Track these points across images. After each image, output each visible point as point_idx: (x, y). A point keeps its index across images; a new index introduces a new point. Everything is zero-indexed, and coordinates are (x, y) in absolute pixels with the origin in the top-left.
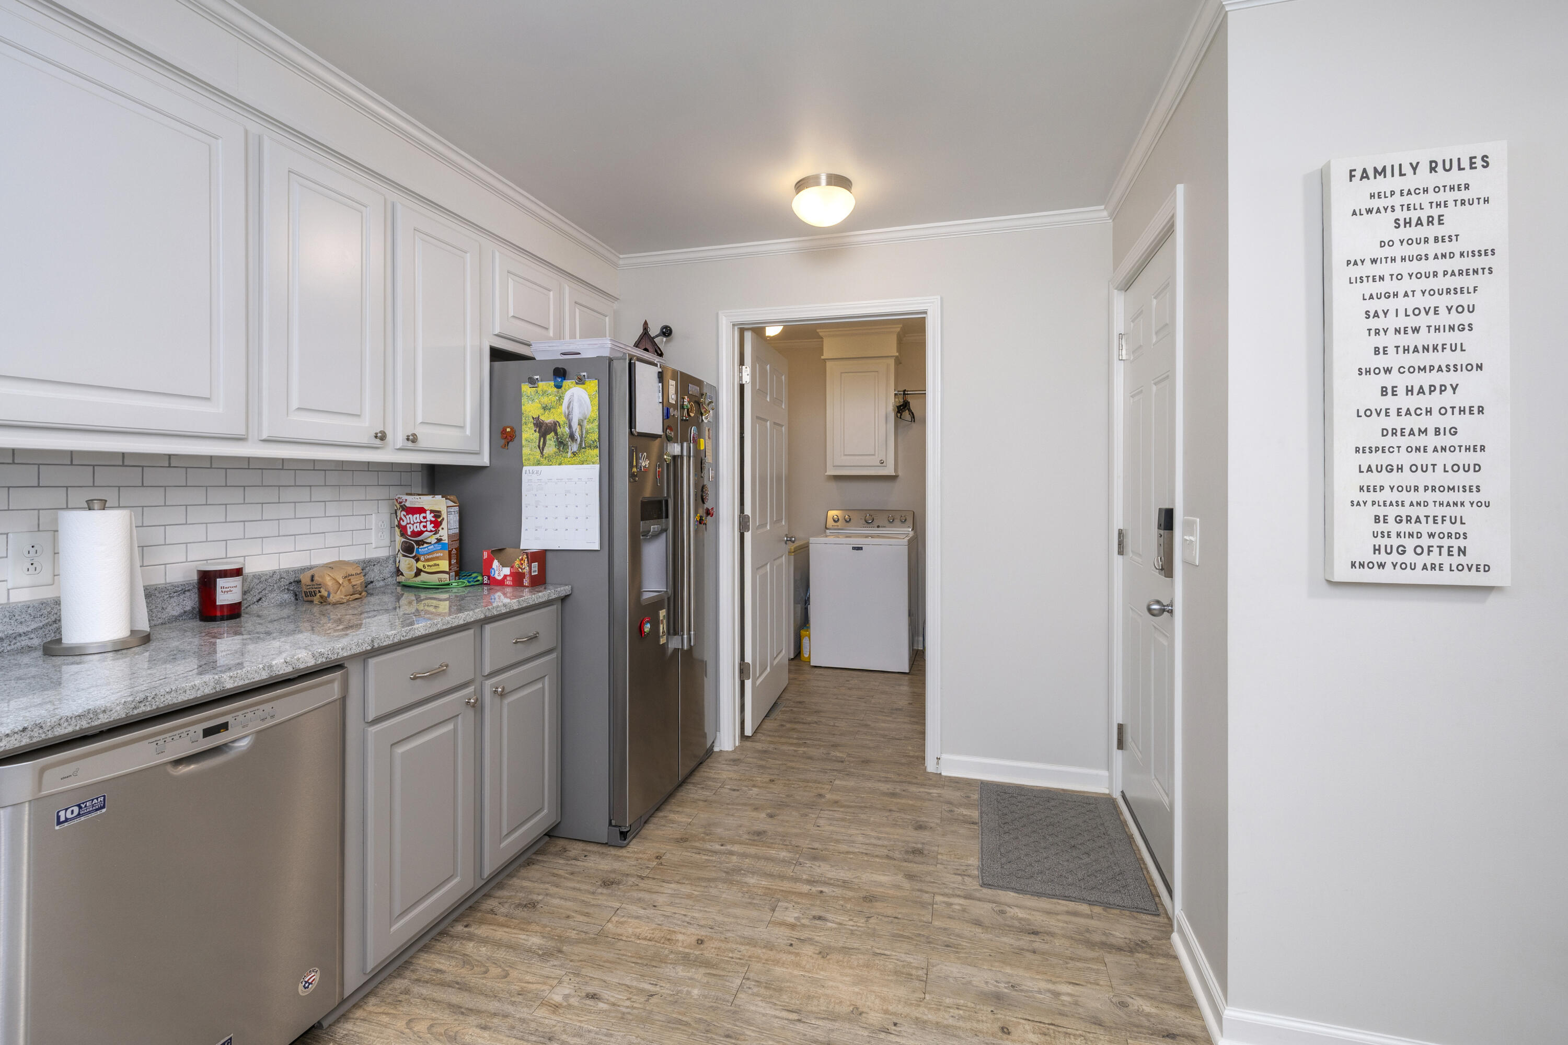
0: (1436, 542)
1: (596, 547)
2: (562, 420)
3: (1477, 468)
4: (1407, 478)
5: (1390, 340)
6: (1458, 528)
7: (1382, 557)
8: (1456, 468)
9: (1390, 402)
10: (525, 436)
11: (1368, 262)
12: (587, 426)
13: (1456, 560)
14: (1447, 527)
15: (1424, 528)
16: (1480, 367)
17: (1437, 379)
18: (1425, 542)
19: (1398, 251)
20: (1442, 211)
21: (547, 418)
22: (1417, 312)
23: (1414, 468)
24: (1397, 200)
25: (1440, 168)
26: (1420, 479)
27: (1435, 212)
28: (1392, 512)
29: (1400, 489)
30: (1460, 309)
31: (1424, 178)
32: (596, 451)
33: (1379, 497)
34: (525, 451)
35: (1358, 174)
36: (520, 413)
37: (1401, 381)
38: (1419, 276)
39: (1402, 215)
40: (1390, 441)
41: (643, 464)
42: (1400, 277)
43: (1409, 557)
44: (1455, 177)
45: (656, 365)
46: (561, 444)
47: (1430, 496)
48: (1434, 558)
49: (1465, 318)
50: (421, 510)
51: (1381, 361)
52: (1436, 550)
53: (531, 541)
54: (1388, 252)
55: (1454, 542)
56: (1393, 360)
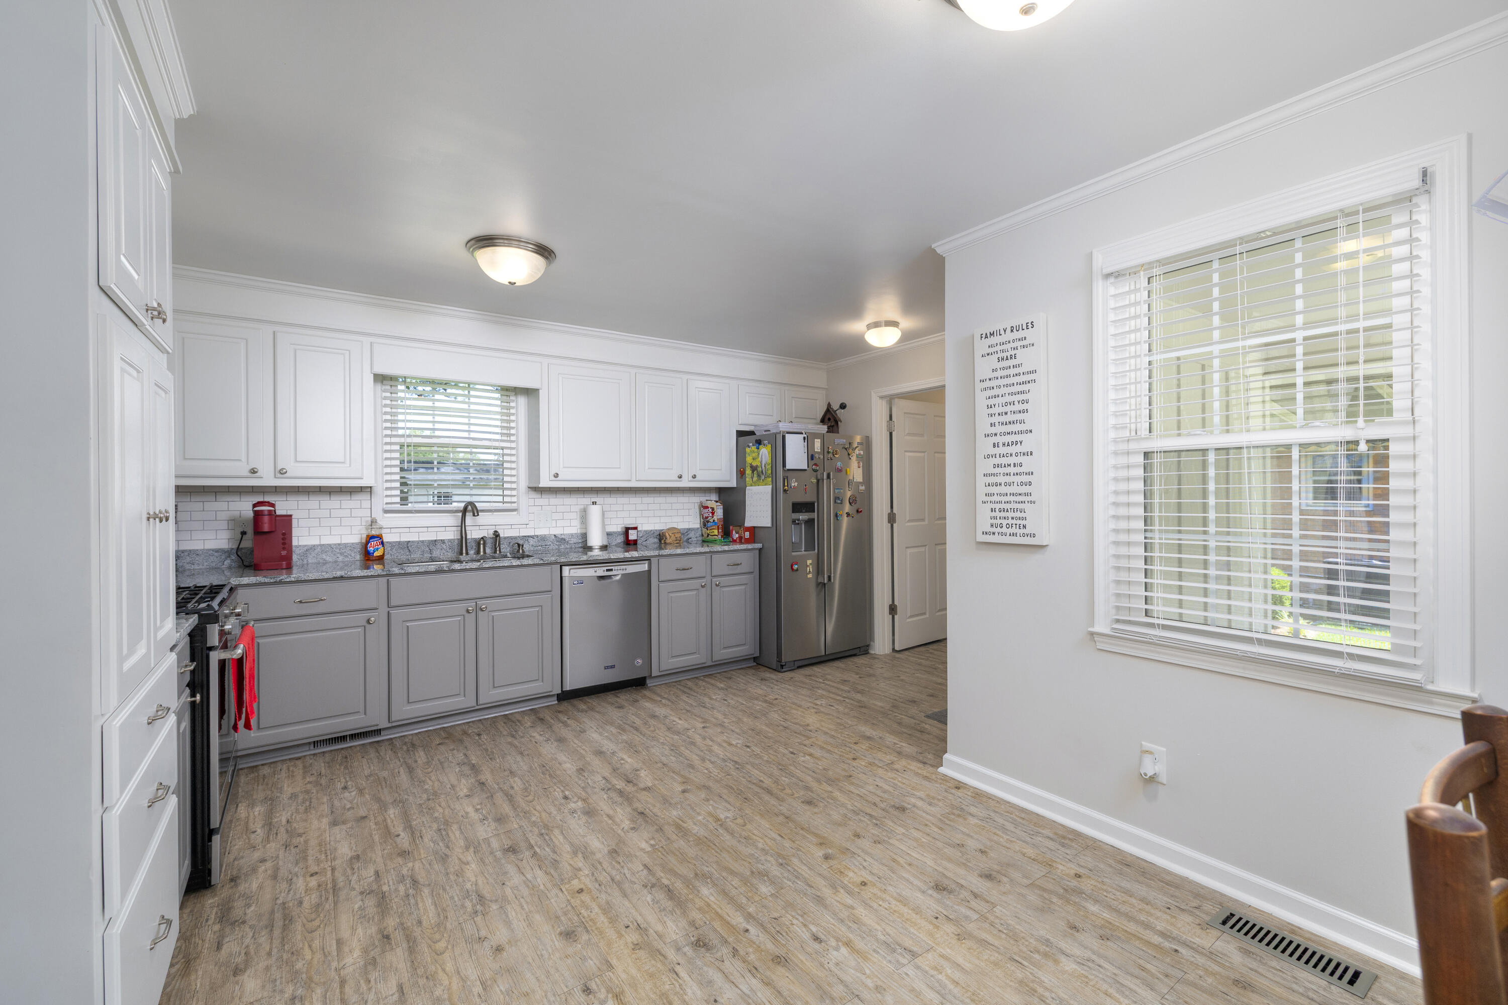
0: (1014, 522)
1: (769, 525)
2: (759, 464)
3: (1030, 484)
4: (1003, 489)
5: (996, 419)
6: (1022, 515)
7: (994, 530)
8: (1022, 484)
9: (997, 451)
10: (747, 472)
11: (988, 380)
12: (767, 467)
13: (1022, 531)
14: (1018, 514)
15: (1010, 514)
16: (1031, 431)
17: (1014, 438)
18: (1010, 521)
19: (1000, 373)
20: (1016, 352)
21: (754, 464)
22: (1006, 404)
23: (1006, 484)
24: (999, 348)
25: (1015, 330)
26: (1009, 490)
27: (1013, 353)
28: (998, 506)
29: (1001, 495)
30: (1023, 402)
31: (1009, 336)
32: (770, 479)
33: (993, 499)
34: (747, 479)
35: (984, 336)
36: (745, 462)
37: (1000, 439)
38: (1007, 385)
39: (1000, 355)
40: (997, 470)
41: (793, 485)
42: (999, 387)
43: (1004, 530)
44: (1021, 334)
45: (802, 433)
46: (759, 476)
47: (1012, 498)
48: (1013, 530)
49: (1025, 406)
50: (707, 507)
51: (993, 430)
52: (1014, 526)
53: (748, 524)
54: (995, 374)
55: (1018, 522)
56: (999, 429)
